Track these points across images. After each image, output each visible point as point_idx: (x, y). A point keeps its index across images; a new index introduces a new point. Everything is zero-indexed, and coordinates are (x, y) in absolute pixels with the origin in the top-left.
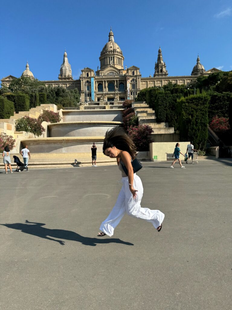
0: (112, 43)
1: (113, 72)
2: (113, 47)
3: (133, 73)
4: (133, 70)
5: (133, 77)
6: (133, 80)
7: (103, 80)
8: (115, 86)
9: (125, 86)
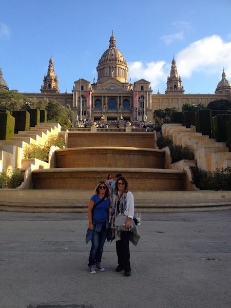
0: (114, 49)
3: (142, 88)
4: (142, 85)
5: (142, 93)
6: (142, 97)
7: (102, 95)
8: (117, 104)
9: (131, 104)
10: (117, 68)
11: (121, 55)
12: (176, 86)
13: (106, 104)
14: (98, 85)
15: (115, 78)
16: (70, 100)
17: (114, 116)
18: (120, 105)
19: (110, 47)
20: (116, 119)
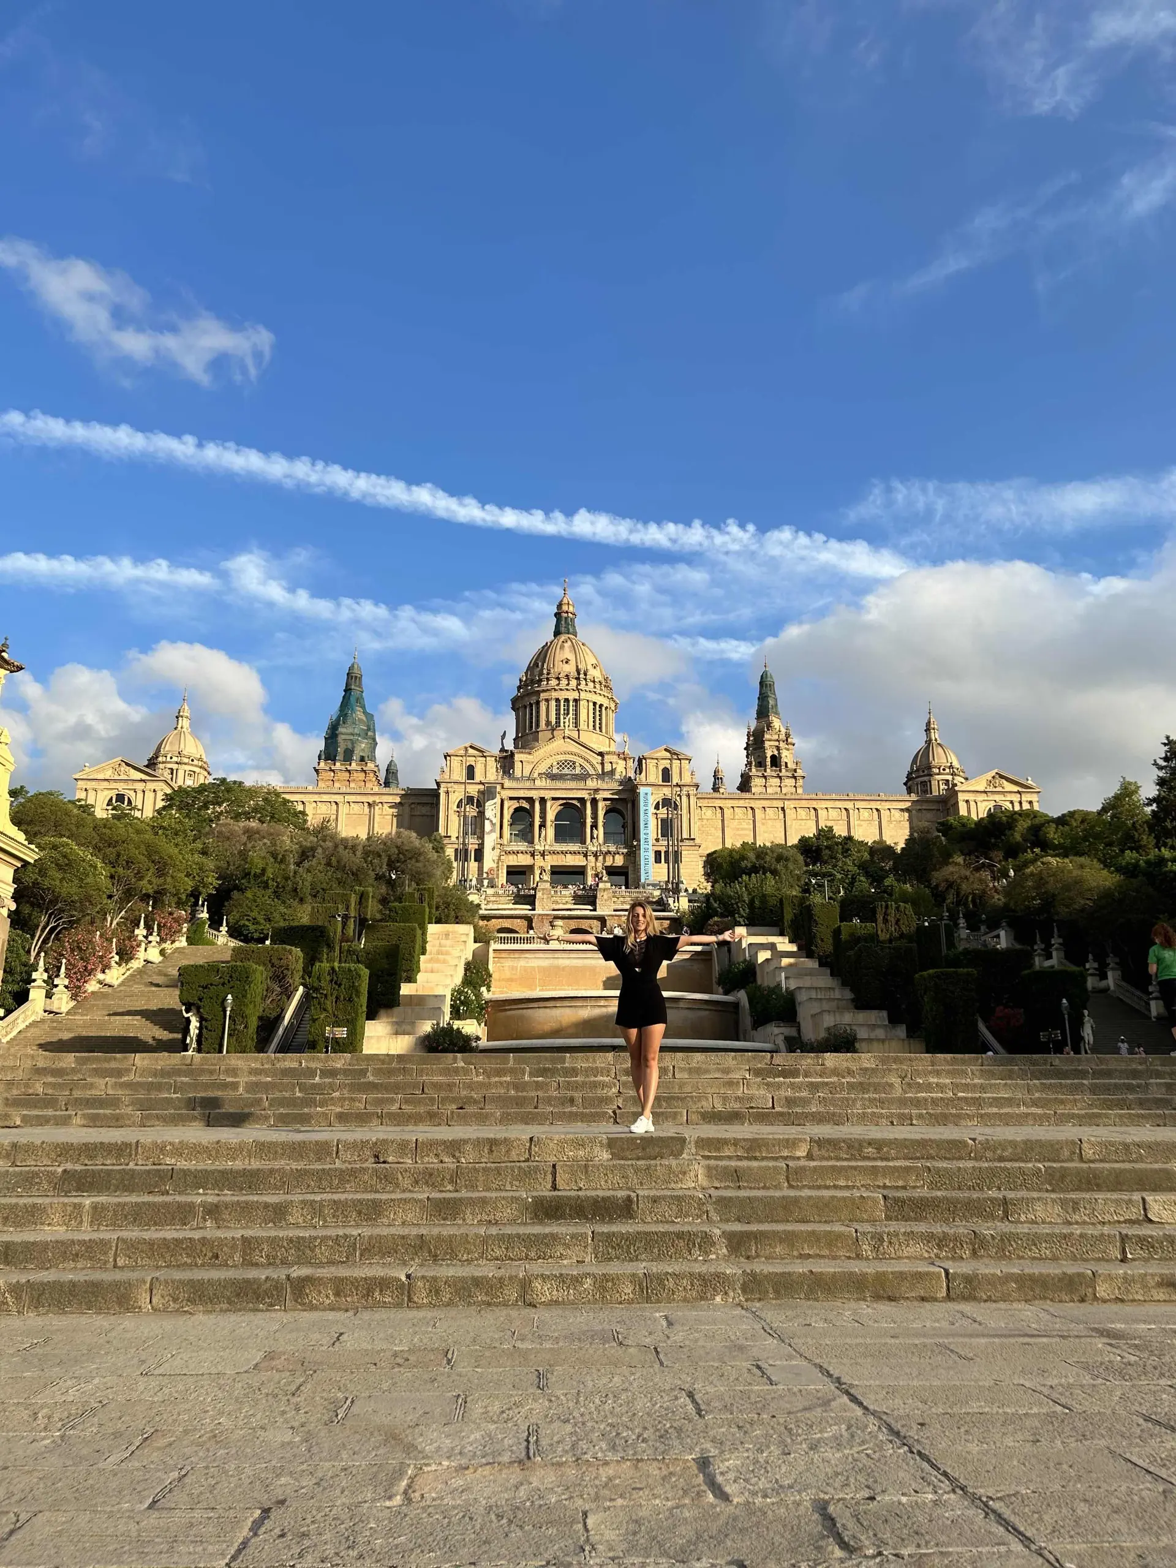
0: (569, 643)
1: (574, 763)
2: (573, 663)
3: (666, 775)
4: (665, 764)
5: (667, 792)
6: (666, 802)
7: (535, 794)
8: (584, 824)
9: (630, 822)
10: (583, 704)
11: (594, 661)
12: (776, 761)
13: (549, 823)
14: (518, 757)
15: (575, 735)
16: (425, 810)
17: (572, 863)
18: (594, 826)
19: (557, 633)
20: (579, 872)
